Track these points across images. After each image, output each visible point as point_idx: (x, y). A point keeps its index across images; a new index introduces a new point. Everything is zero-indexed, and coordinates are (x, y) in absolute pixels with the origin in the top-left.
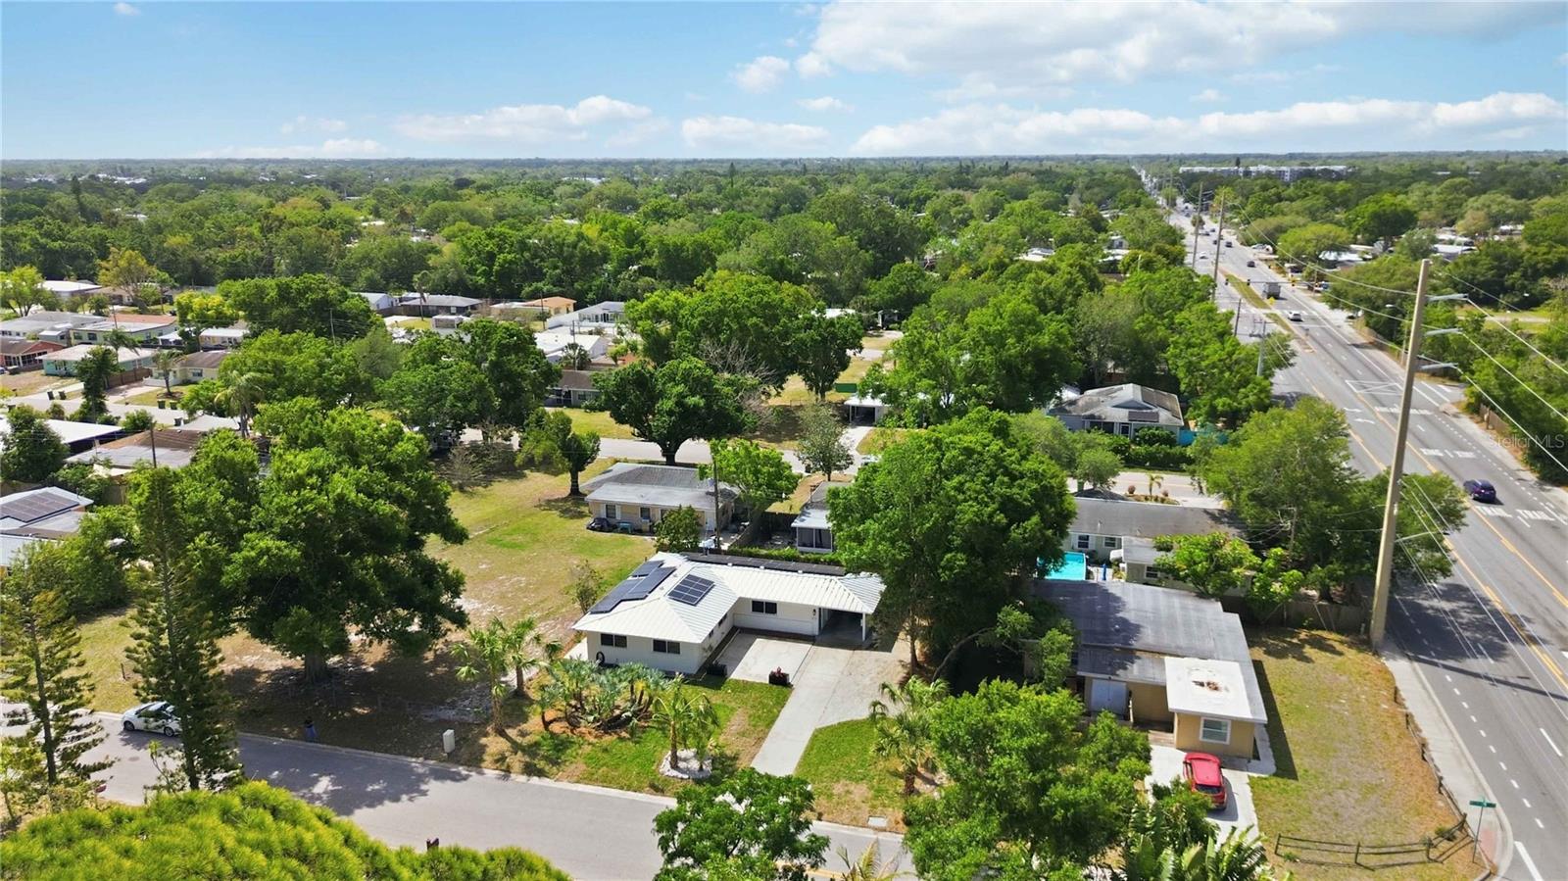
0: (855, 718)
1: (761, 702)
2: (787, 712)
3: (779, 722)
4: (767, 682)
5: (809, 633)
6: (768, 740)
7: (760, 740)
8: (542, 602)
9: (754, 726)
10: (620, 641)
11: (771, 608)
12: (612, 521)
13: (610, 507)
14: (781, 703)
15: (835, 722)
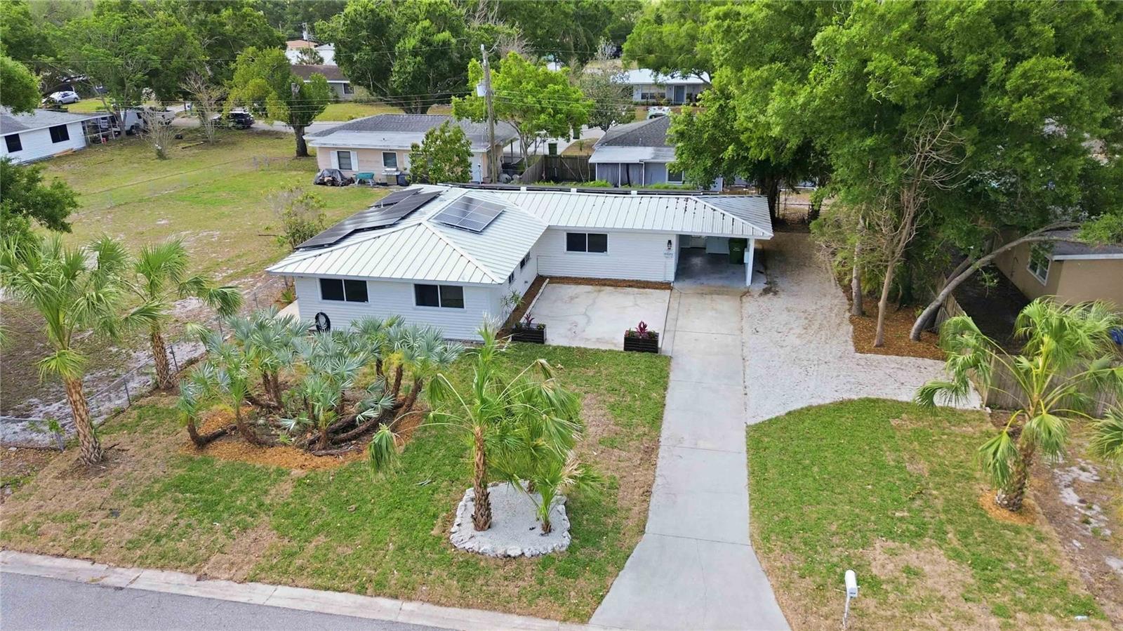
0: (815, 402)
1: (623, 383)
2: (677, 396)
3: (669, 416)
4: (622, 349)
5: (660, 279)
6: (662, 452)
7: (650, 453)
8: (238, 256)
9: (629, 425)
10: (356, 290)
11: (597, 242)
12: (348, 174)
13: (343, 155)
14: (662, 381)
15: (782, 412)
